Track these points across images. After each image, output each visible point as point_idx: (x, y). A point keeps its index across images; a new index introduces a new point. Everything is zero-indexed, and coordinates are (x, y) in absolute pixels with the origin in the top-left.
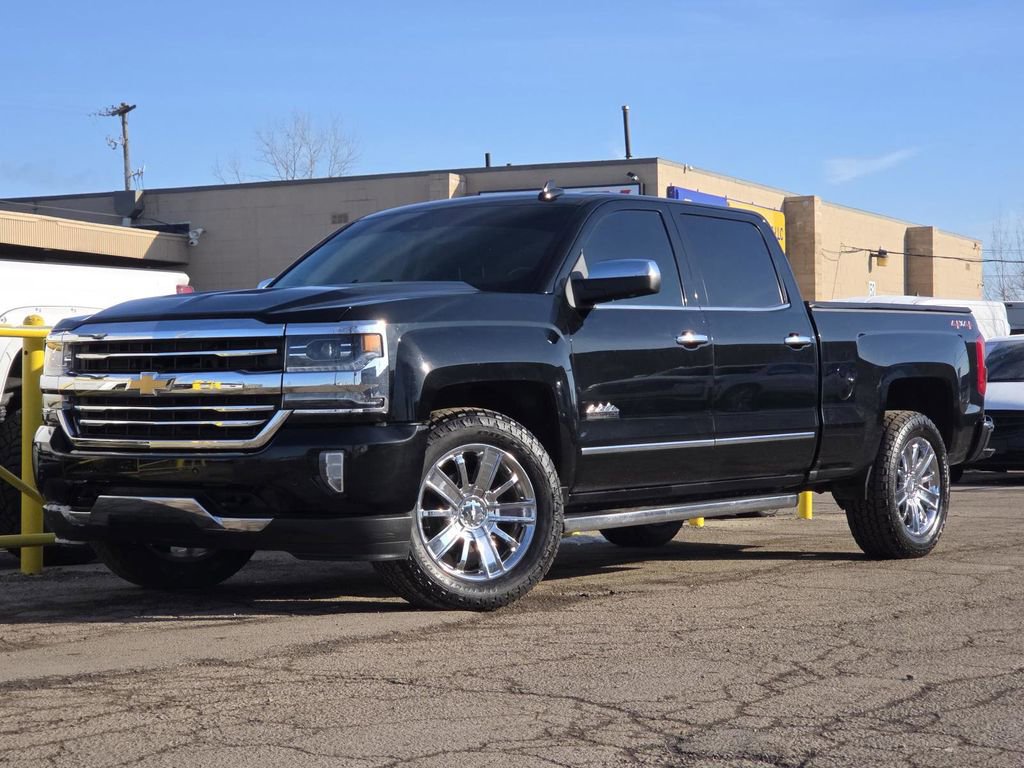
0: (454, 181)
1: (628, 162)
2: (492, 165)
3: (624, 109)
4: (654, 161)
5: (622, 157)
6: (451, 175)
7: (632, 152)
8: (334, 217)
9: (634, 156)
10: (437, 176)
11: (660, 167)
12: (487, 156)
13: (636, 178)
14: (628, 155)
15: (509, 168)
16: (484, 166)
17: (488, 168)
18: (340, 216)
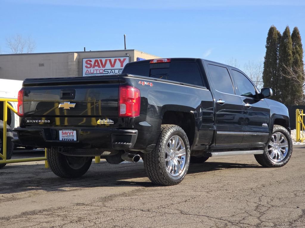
0: (76, 55)
1: (125, 50)
2: (86, 51)
3: (124, 35)
4: (133, 50)
5: (124, 49)
6: (75, 53)
7: (126, 48)
8: (40, 64)
9: (127, 49)
10: (71, 53)
11: (135, 52)
12: (85, 48)
13: (128, 55)
14: (125, 48)
15: (90, 52)
16: (84, 51)
17: (85, 52)
18: (42, 64)
